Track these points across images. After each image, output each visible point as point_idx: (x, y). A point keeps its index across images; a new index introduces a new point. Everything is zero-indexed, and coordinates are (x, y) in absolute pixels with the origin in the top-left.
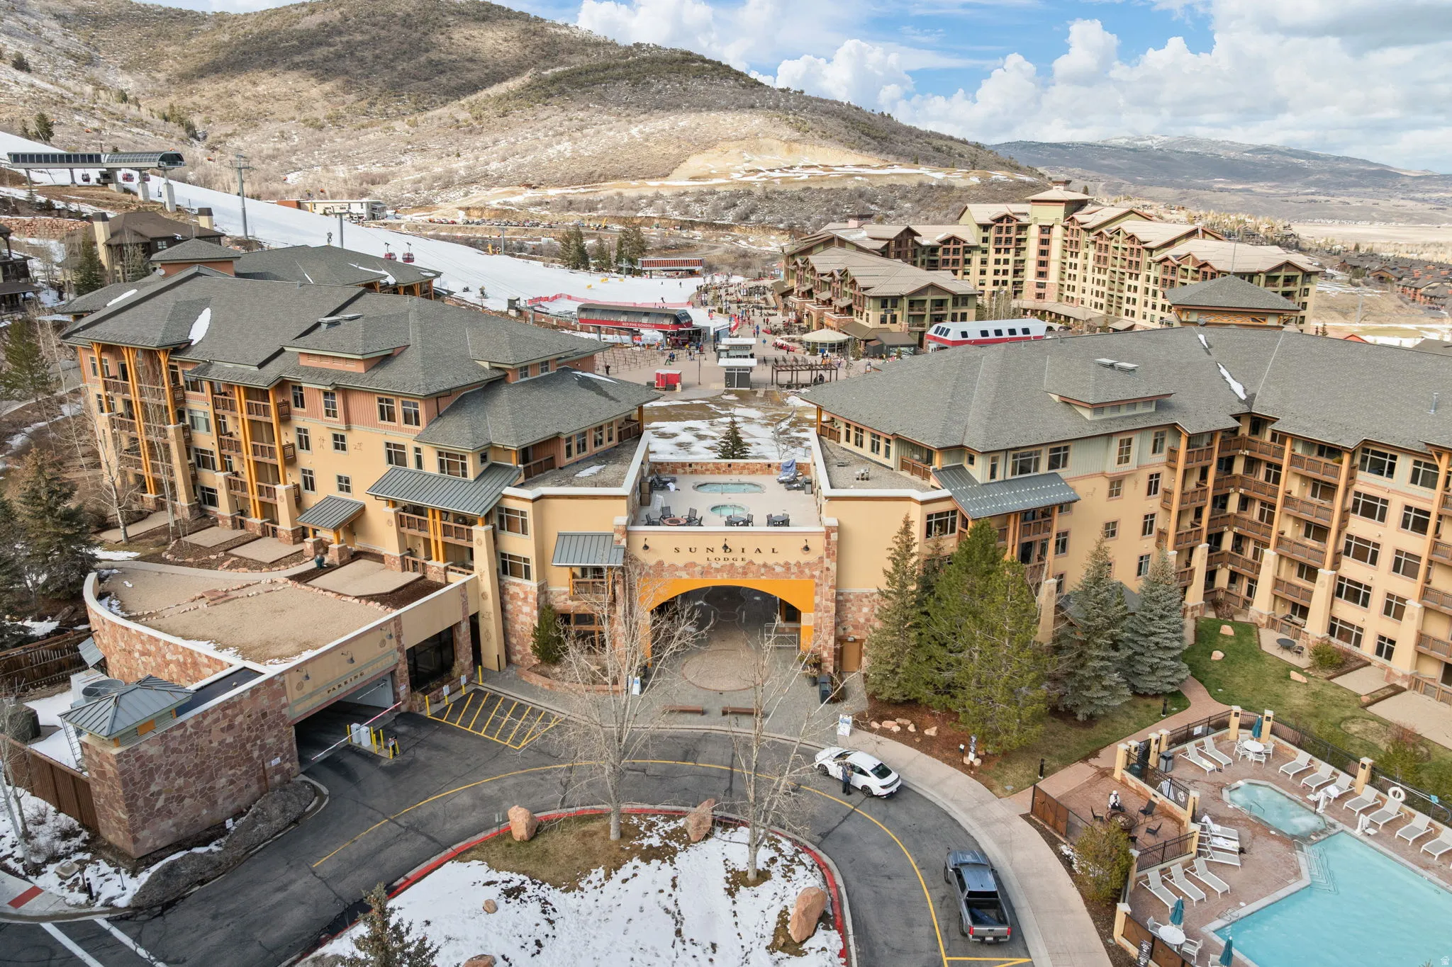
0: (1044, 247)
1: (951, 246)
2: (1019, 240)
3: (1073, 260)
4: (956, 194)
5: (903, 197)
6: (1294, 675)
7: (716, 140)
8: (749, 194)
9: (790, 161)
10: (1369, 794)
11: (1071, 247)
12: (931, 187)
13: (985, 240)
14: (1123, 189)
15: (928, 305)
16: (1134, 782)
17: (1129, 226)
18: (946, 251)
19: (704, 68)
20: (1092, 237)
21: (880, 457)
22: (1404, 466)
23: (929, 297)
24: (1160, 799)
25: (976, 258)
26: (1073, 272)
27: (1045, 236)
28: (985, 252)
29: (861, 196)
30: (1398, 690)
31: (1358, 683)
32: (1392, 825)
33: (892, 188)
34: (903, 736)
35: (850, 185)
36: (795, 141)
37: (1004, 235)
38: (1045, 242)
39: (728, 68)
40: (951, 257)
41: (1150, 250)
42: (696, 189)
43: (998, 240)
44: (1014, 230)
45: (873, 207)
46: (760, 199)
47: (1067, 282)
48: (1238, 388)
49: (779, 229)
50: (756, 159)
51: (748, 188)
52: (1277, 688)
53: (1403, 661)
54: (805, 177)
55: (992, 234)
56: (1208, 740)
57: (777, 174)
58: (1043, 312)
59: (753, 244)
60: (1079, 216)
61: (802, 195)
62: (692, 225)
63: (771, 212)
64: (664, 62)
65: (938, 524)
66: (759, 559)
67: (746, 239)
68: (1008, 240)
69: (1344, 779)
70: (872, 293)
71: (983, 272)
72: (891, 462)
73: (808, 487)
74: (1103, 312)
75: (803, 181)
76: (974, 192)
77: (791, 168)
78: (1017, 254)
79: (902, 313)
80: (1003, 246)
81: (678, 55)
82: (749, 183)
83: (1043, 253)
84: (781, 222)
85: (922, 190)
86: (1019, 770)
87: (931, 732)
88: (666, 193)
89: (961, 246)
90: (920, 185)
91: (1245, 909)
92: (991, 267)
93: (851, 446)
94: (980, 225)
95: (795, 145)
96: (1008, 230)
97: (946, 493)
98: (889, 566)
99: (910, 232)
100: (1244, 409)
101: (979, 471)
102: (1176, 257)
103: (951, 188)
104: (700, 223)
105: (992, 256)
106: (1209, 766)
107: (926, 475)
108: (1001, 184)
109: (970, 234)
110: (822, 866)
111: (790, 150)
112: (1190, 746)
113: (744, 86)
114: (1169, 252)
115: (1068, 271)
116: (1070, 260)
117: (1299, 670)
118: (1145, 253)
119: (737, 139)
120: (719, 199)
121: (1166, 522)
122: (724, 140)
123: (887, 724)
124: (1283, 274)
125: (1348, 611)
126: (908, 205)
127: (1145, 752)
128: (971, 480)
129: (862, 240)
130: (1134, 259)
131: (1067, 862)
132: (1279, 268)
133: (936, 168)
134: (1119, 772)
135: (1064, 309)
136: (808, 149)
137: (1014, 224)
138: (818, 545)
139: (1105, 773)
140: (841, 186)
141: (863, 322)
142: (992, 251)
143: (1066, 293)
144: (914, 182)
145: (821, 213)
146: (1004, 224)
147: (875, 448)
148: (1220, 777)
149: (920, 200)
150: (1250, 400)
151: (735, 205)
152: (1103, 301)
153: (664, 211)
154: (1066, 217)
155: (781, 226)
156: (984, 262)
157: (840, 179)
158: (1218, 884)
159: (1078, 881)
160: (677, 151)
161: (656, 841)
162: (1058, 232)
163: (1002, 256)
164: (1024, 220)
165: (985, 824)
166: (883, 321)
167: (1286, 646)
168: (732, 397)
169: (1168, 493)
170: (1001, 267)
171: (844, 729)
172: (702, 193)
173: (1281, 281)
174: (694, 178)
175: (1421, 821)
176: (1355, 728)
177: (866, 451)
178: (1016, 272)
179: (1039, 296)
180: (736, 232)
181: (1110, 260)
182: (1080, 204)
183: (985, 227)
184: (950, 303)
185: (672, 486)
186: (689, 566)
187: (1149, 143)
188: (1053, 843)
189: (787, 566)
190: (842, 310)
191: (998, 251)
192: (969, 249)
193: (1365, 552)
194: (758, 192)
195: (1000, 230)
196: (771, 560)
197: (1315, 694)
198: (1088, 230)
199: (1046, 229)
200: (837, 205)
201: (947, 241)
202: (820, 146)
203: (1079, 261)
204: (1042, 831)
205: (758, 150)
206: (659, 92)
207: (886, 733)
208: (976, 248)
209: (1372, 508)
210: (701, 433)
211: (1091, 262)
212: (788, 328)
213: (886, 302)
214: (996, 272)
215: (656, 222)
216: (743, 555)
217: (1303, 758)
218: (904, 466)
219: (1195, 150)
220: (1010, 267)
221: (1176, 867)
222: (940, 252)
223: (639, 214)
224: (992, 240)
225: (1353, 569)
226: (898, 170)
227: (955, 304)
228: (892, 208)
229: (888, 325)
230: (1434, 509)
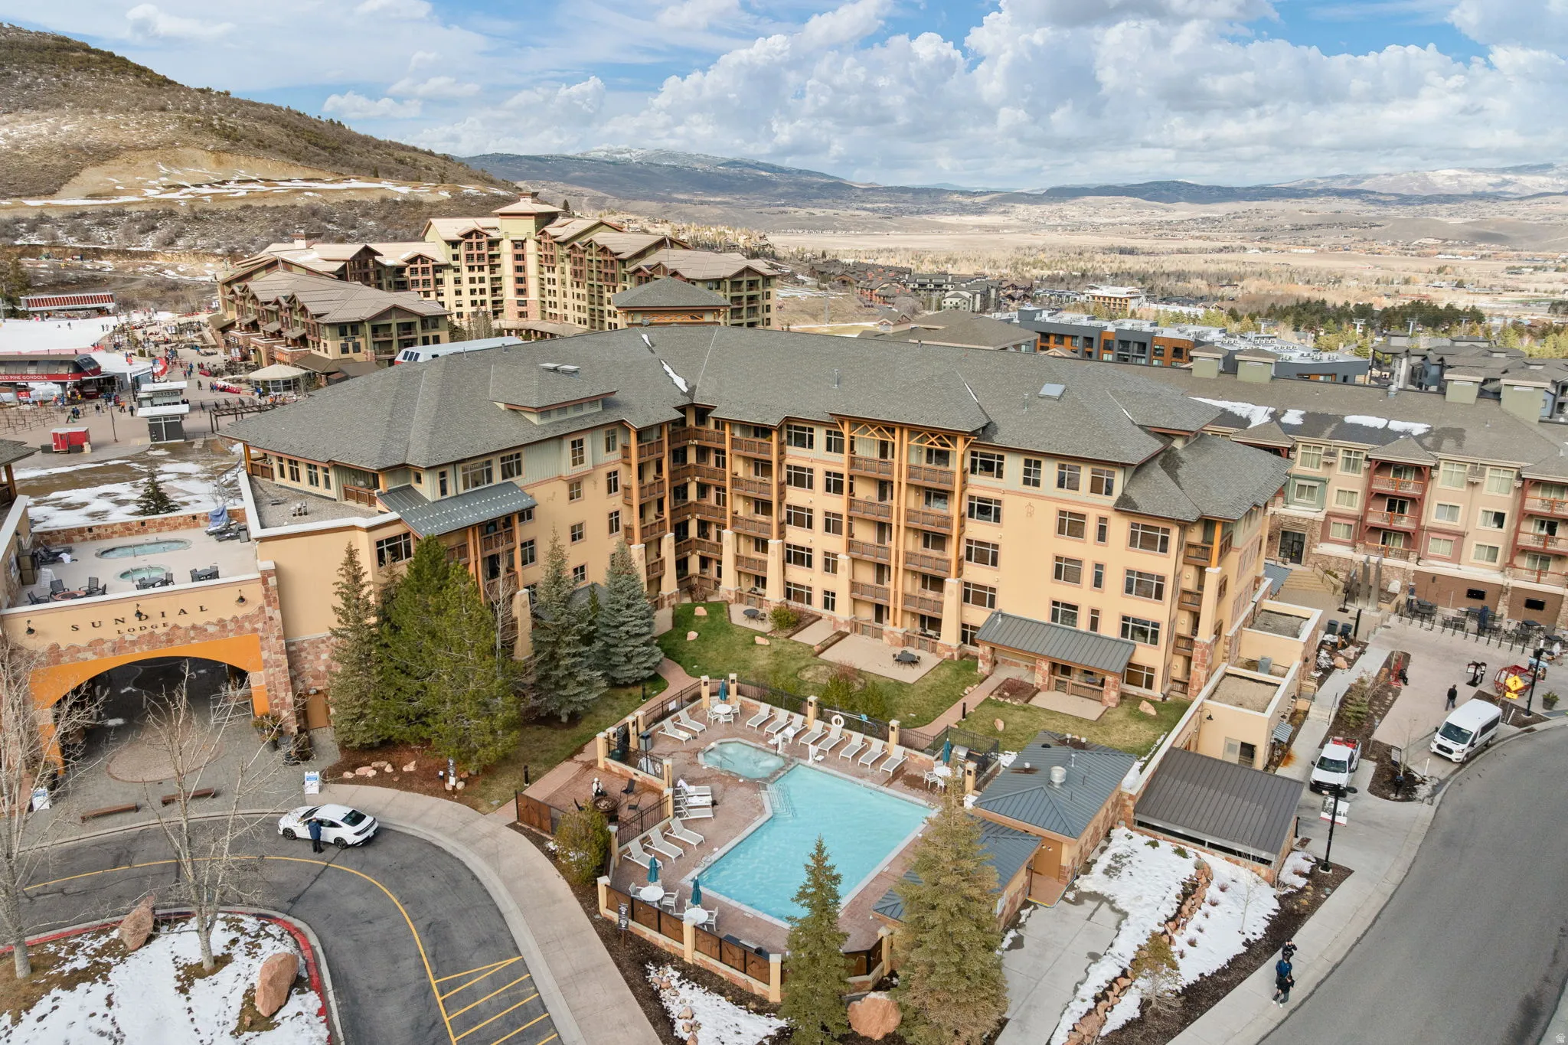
0: (519, 263)
1: (419, 265)
2: (492, 257)
3: (551, 275)
4: (425, 209)
5: (365, 215)
6: (759, 640)
7: (118, 149)
8: (171, 214)
9: (221, 175)
10: (817, 727)
11: (547, 261)
12: (396, 203)
13: (456, 257)
14: (608, 203)
15: (394, 329)
16: (617, 766)
17: (601, 237)
18: (414, 271)
19: (89, 60)
20: (566, 251)
21: (321, 490)
22: (820, 436)
23: (394, 321)
24: (640, 776)
25: (448, 277)
26: (552, 287)
27: (519, 251)
28: (457, 270)
29: (315, 213)
30: (842, 636)
31: (810, 636)
32: (835, 749)
33: (351, 204)
34: (381, 779)
35: (300, 201)
36: (224, 151)
37: (475, 252)
38: (519, 257)
39: (123, 61)
40: (420, 277)
41: (623, 262)
42: (98, 210)
43: (469, 257)
44: (485, 246)
45: (330, 226)
46: (186, 220)
47: (548, 298)
48: (680, 382)
49: (215, 255)
50: (177, 172)
51: (169, 207)
52: (744, 654)
53: (843, 609)
54: (243, 193)
55: (462, 250)
56: (683, 714)
57: (206, 190)
58: (528, 331)
59: (183, 274)
60: (551, 230)
61: (241, 214)
62: (98, 253)
63: (203, 235)
64: (29, 48)
65: (390, 550)
66: (184, 622)
67: (174, 268)
68: (481, 257)
69: (798, 719)
70: (327, 319)
71: (458, 293)
72: (332, 493)
73: (243, 534)
74: (587, 327)
75: (241, 198)
76: (445, 208)
77: (224, 183)
78: (492, 271)
79: (365, 340)
80: (475, 263)
81: (49, 41)
82: (170, 201)
83: (519, 269)
84: (218, 246)
85: (386, 207)
86: (506, 783)
87: (410, 767)
88: (54, 215)
89: (430, 265)
90: (384, 200)
91: (718, 853)
92: (466, 287)
93: (287, 481)
94: (448, 242)
95: (225, 157)
96: (479, 246)
97: (394, 515)
98: (339, 602)
99: (368, 252)
100: (686, 401)
101: (428, 488)
102: (647, 267)
103: (419, 204)
104: (109, 251)
105: (466, 275)
106: (684, 735)
107: (371, 501)
108: (474, 198)
109: (441, 254)
110: (293, 932)
111: (220, 163)
112: (667, 723)
113: (149, 85)
114: (642, 263)
115: (548, 287)
116: (547, 275)
117: (763, 635)
118: (618, 265)
119: (147, 148)
120: (131, 220)
121: (631, 518)
122: (128, 149)
123: (362, 771)
124: (745, 278)
125: (798, 574)
126: (372, 223)
127: (625, 737)
128: (421, 499)
129: (313, 262)
130: (609, 271)
131: (552, 856)
132: (741, 273)
133: (400, 182)
134: (603, 760)
135: (548, 327)
136: (243, 161)
137: (484, 239)
138: (256, 595)
139: (590, 766)
140: (287, 202)
141: (322, 354)
142: (465, 269)
143: (549, 310)
144: (376, 198)
145: (267, 235)
146: (474, 240)
147: (314, 481)
148: (695, 744)
149: (385, 217)
150: (692, 390)
151: (154, 228)
152: (586, 316)
153: (54, 237)
154: (537, 230)
155: (219, 251)
156: (457, 281)
157: (287, 195)
158: (692, 837)
159: (563, 871)
160: (63, 162)
161: (82, 963)
162: (531, 247)
163: (476, 274)
164: (495, 235)
165: (471, 843)
166: (345, 350)
167: (752, 615)
168: (162, 452)
169: (627, 489)
170: (477, 286)
171: (312, 787)
172: (106, 214)
173: (744, 286)
174: (92, 196)
175: (857, 738)
176: (808, 675)
177: (304, 484)
178: (494, 290)
179: (522, 315)
180: (160, 261)
181: (586, 273)
182: (551, 217)
183: (454, 244)
184: (418, 326)
185: (66, 557)
186: (92, 645)
187: (627, 156)
188: (539, 842)
189: (222, 624)
190: (294, 341)
191: (471, 269)
192: (438, 268)
193: (802, 518)
194: (183, 210)
195: (470, 246)
196: (200, 620)
197: (777, 653)
198: (562, 244)
199: (519, 244)
200: (286, 225)
201: (413, 260)
202: (257, 157)
203: (556, 275)
204: (528, 834)
205: (178, 163)
206: (27, 87)
207: (363, 781)
208: (447, 266)
209: (801, 478)
210: (121, 498)
211: (568, 277)
212: (231, 367)
213: (347, 329)
214: (473, 292)
215: (45, 251)
216: (164, 620)
217: (764, 708)
218: (348, 495)
219: (673, 163)
220: (487, 285)
221: (654, 833)
222: (407, 273)
223: (18, 242)
224: (463, 257)
225: (797, 536)
226: (355, 184)
227: (424, 327)
228: (354, 227)
229: (351, 354)
230: (844, 470)
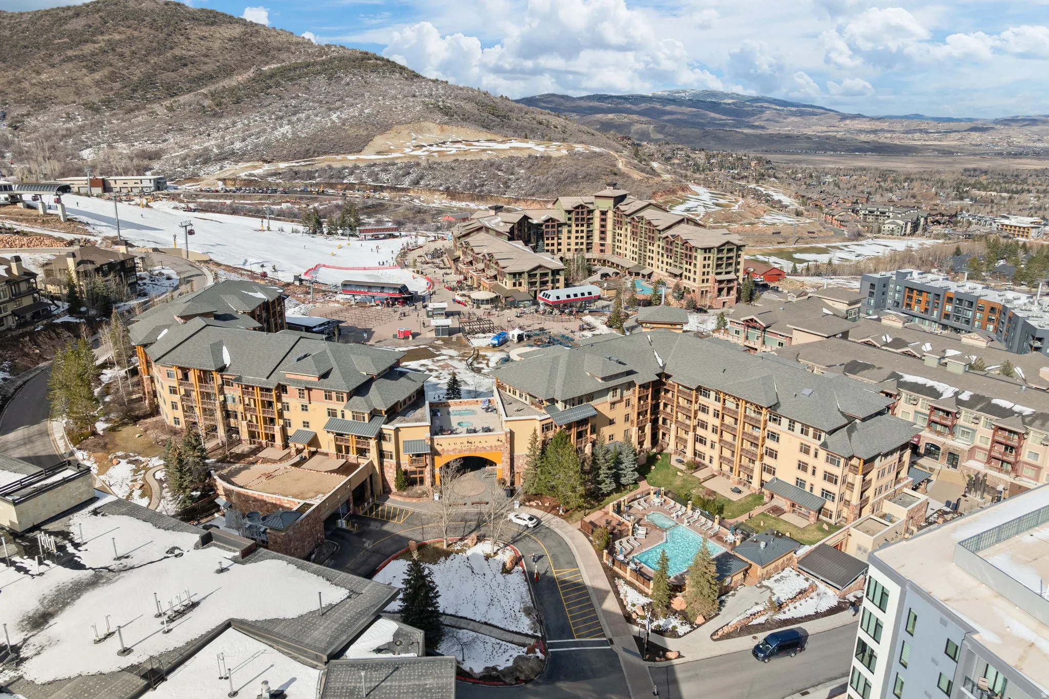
0: (603, 223)
1: (550, 223)
2: (589, 219)
3: (620, 232)
4: (553, 162)
7: (392, 124)
8: (418, 164)
9: (443, 138)
11: (618, 223)
12: (537, 157)
13: (570, 219)
15: (538, 276)
17: (648, 214)
18: (547, 227)
19: (377, 65)
20: (628, 220)
21: (523, 400)
23: (539, 272)
25: (565, 230)
26: (619, 238)
27: (603, 217)
28: (570, 226)
29: (492, 165)
35: (485, 157)
36: (445, 124)
37: (580, 216)
38: (603, 220)
40: (550, 230)
41: (660, 231)
42: (382, 161)
43: (577, 219)
44: (585, 213)
46: (425, 169)
47: (617, 244)
48: (660, 361)
49: (439, 191)
50: (420, 137)
51: (417, 160)
54: (454, 151)
55: (573, 216)
57: (435, 148)
58: (604, 261)
59: (423, 202)
60: (622, 207)
61: (453, 165)
62: (382, 189)
63: (434, 178)
64: (349, 59)
65: (546, 428)
67: (419, 198)
68: (583, 219)
70: (507, 269)
71: (569, 238)
72: (527, 402)
74: (636, 263)
75: (453, 155)
76: (564, 161)
77: (444, 143)
78: (588, 227)
79: (524, 281)
80: (580, 222)
81: (358, 54)
82: (417, 157)
83: (603, 226)
84: (441, 185)
85: (531, 160)
88: (361, 165)
89: (555, 223)
90: (530, 156)
92: (573, 235)
93: (511, 394)
94: (566, 211)
95: (445, 127)
96: (582, 214)
97: (548, 416)
98: (529, 446)
99: (526, 218)
101: (560, 406)
102: (672, 236)
103: (549, 158)
104: (387, 188)
105: (574, 228)
107: (541, 408)
108: (581, 154)
109: (562, 217)
111: (442, 130)
114: (669, 233)
115: (617, 237)
116: (618, 231)
118: (656, 232)
119: (407, 123)
120: (398, 169)
122: (397, 124)
124: (726, 247)
126: (522, 171)
128: (558, 410)
130: (651, 235)
131: (591, 541)
132: (724, 245)
133: (539, 142)
135: (615, 260)
136: (455, 129)
137: (585, 209)
140: (478, 158)
141: (504, 286)
142: (574, 225)
143: (617, 250)
144: (525, 154)
145: (466, 178)
146: (580, 210)
147: (521, 396)
149: (530, 167)
151: (409, 173)
152: (636, 256)
153: (362, 179)
154: (615, 206)
155: (441, 188)
156: (569, 232)
157: (478, 153)
159: (594, 546)
160: (365, 133)
162: (610, 215)
163: (580, 228)
164: (591, 207)
166: (514, 285)
168: (440, 342)
169: (633, 405)
170: (580, 235)
172: (386, 165)
173: (725, 251)
174: (379, 153)
177: (517, 397)
178: (588, 237)
179: (602, 251)
180: (411, 194)
181: (639, 234)
182: (622, 199)
183: (569, 212)
184: (550, 274)
188: (587, 536)
190: (491, 277)
191: (577, 225)
192: (560, 225)
194: (424, 164)
195: (578, 213)
198: (628, 216)
199: (604, 213)
200: (477, 172)
201: (547, 221)
202: (462, 127)
203: (622, 232)
205: (420, 130)
206: (348, 85)
208: (565, 224)
211: (629, 234)
212: (460, 285)
213: (516, 275)
214: (577, 238)
215: (357, 187)
218: (532, 404)
220: (584, 235)
222: (544, 227)
223: (344, 181)
224: (573, 219)
226: (514, 144)
228: (512, 174)
229: (517, 288)
